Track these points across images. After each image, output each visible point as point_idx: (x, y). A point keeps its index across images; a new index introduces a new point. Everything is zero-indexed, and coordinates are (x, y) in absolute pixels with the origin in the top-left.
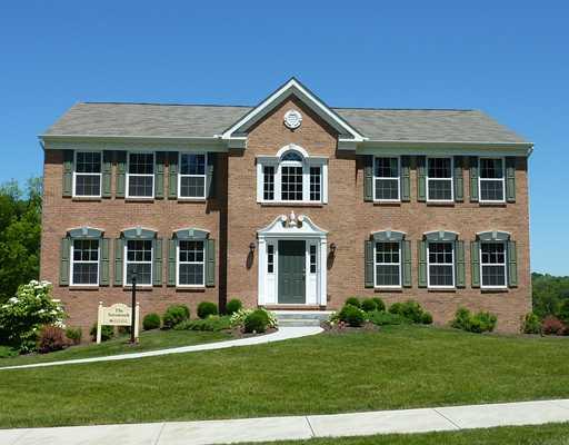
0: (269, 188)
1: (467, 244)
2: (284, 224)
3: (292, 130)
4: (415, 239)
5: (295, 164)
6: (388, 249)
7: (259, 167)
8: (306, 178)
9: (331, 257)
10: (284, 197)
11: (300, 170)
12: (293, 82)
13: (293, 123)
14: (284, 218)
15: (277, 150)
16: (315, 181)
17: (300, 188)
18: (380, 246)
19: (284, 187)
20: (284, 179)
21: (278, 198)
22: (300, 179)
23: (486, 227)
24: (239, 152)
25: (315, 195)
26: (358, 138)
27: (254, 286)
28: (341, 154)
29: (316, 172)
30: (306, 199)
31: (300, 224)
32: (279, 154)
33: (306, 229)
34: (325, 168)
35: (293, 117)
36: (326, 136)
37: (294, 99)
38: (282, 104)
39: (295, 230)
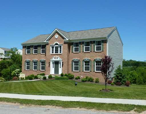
0: (53, 51)
1: (92, 61)
2: (55, 58)
3: (56, 39)
4: (81, 60)
5: (57, 46)
6: (77, 63)
7: (51, 47)
8: (59, 48)
9: (63, 65)
10: (55, 53)
11: (58, 47)
12: (56, 29)
13: (56, 37)
14: (55, 57)
15: (54, 43)
16: (61, 49)
17: (58, 51)
18: (75, 62)
19: (55, 51)
20: (55, 49)
21: (54, 53)
22: (58, 49)
23: (96, 57)
24: (48, 44)
25: (60, 52)
26: (67, 39)
27: (49, 70)
28: (65, 43)
29: (61, 47)
30: (59, 53)
31: (57, 58)
32: (54, 44)
33: (58, 59)
34: (62, 46)
35: (57, 36)
36: (62, 39)
37: (57, 32)
38: (55, 34)
39: (57, 59)
